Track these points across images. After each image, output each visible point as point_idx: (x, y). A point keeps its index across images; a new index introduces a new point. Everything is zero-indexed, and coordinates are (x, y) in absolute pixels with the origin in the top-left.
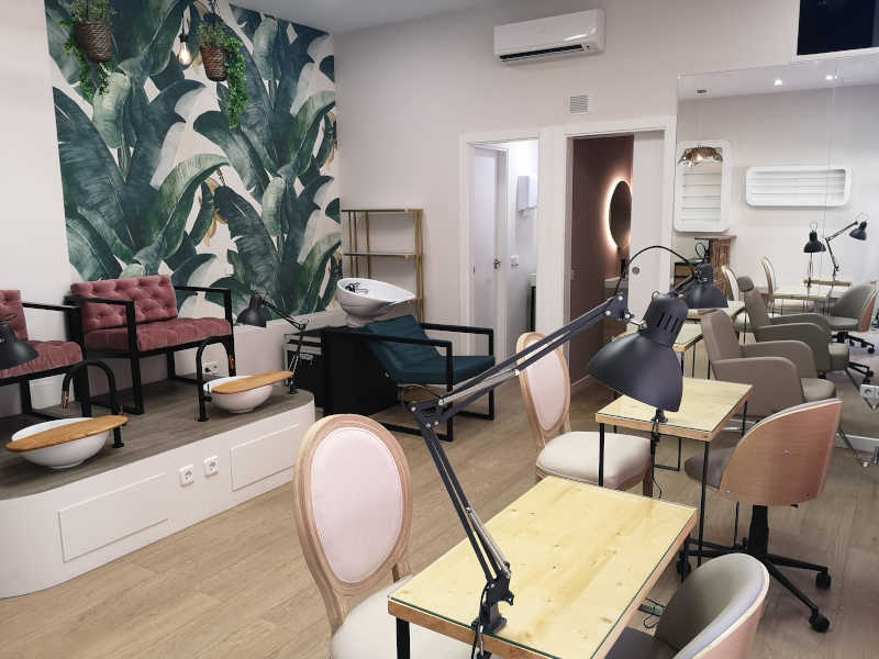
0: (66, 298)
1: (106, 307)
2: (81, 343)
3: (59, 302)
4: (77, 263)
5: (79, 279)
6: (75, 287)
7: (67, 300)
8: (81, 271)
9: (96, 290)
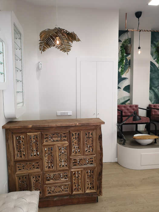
0: (147, 107)
1: (156, 110)
2: (150, 118)
3: (146, 108)
4: (151, 99)
5: (150, 103)
6: (150, 105)
7: (148, 108)
8: (151, 102)
9: (154, 106)
